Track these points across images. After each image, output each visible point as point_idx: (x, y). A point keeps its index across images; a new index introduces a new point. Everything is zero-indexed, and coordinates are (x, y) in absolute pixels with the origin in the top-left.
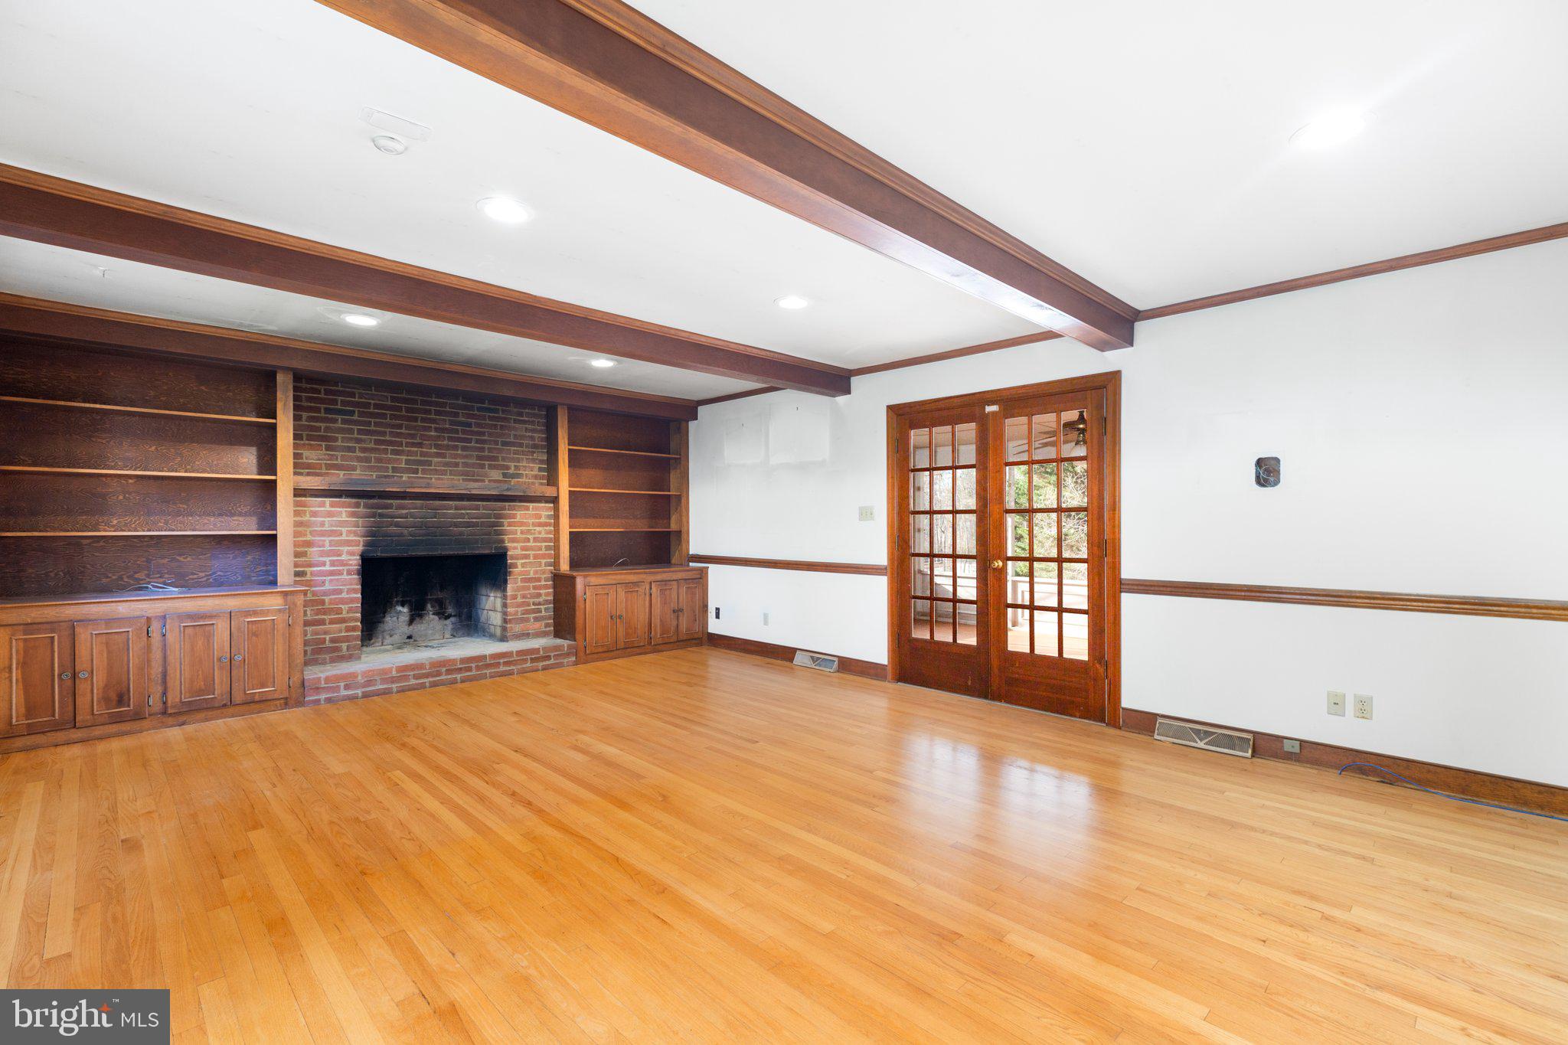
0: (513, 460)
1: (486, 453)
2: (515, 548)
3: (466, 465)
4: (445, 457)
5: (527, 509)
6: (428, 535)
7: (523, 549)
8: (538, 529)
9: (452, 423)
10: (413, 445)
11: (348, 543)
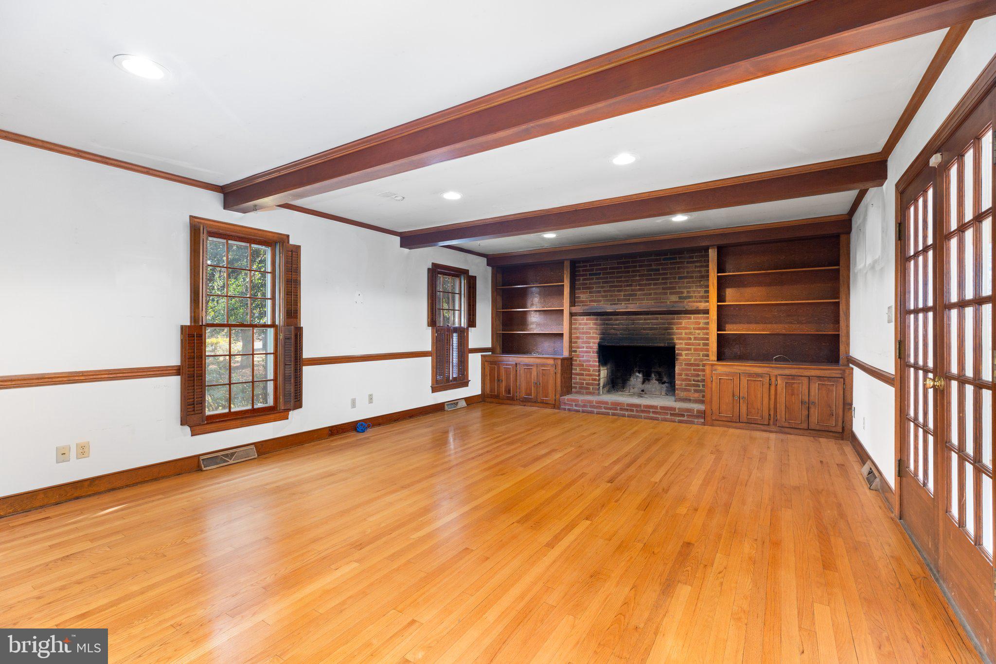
0: (686, 287)
1: (668, 285)
2: (681, 344)
3: (656, 294)
4: (644, 291)
5: (690, 318)
6: (628, 334)
7: (686, 344)
8: (697, 331)
9: (648, 270)
10: (627, 286)
11: (593, 338)
